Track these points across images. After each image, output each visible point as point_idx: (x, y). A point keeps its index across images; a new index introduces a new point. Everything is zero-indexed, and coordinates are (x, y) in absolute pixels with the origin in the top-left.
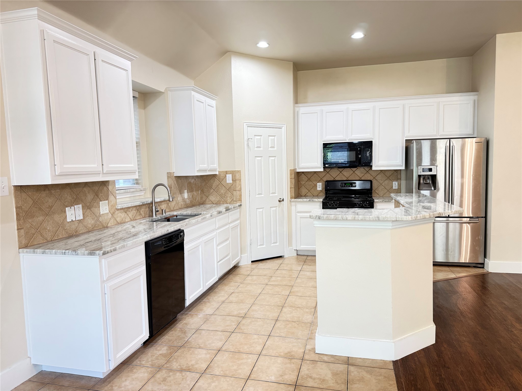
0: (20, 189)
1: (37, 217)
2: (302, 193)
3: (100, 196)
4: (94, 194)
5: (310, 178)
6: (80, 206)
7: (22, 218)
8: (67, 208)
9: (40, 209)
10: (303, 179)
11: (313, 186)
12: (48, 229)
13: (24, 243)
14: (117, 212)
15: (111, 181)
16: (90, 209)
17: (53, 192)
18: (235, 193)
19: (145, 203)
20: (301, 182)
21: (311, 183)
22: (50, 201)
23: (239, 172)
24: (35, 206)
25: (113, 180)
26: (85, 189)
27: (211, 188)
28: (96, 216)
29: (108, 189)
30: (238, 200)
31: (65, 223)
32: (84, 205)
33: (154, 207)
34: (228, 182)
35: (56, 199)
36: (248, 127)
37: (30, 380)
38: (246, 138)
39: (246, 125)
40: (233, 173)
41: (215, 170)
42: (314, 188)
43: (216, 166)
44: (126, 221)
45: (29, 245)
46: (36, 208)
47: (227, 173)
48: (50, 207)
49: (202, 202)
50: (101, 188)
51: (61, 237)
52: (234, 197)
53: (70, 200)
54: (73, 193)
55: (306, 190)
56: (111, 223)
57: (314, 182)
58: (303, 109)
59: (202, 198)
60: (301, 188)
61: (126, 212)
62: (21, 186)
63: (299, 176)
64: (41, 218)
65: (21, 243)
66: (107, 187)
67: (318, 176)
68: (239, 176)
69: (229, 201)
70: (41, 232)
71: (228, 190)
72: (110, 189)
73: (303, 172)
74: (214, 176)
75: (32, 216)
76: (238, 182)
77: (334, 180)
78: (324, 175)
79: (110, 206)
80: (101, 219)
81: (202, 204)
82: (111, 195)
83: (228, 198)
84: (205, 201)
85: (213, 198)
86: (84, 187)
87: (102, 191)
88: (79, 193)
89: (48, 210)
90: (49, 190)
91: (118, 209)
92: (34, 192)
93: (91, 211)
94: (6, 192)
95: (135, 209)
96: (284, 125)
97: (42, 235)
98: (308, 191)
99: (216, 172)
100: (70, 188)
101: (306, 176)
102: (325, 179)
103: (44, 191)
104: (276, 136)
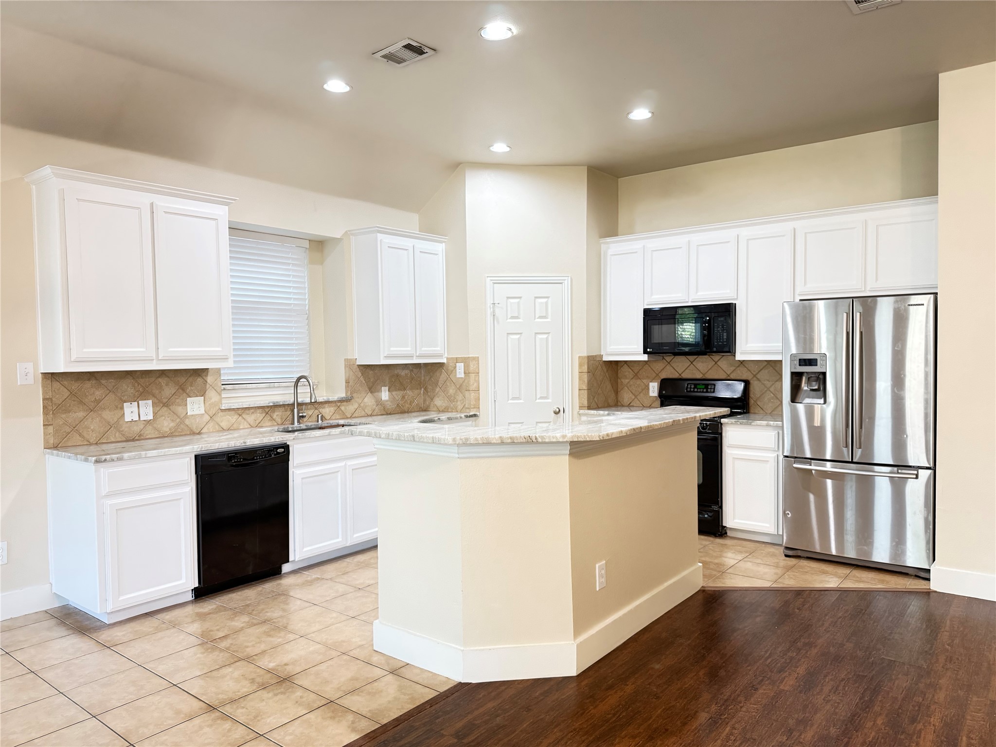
0: (51, 377)
1: (75, 413)
2: (625, 401)
3: (188, 391)
4: (177, 388)
5: (639, 372)
6: (150, 402)
7: (51, 412)
8: (125, 404)
9: (81, 402)
10: (627, 373)
11: (643, 387)
12: (92, 428)
13: (52, 442)
14: (221, 414)
15: (212, 369)
16: (167, 406)
17: (103, 382)
18: (467, 393)
19: (281, 404)
20: (623, 380)
21: (639, 382)
22: (98, 393)
23: (476, 359)
24: (73, 399)
25: (217, 368)
26: (160, 380)
27: (436, 384)
28: (179, 417)
29: (206, 382)
30: (472, 407)
31: (121, 423)
32: (156, 401)
33: (296, 410)
34: (458, 376)
35: (108, 391)
36: (494, 283)
37: (46, 612)
38: (489, 302)
39: (491, 280)
40: (466, 361)
41: (441, 356)
42: (644, 391)
43: (438, 349)
44: (241, 427)
45: (59, 446)
46: (74, 401)
47: (457, 360)
48: (98, 402)
49: (425, 408)
50: (191, 379)
51: (113, 440)
52: (467, 402)
53: (132, 393)
54: (139, 384)
55: (631, 395)
56: (208, 429)
57: (644, 381)
58: (614, 247)
59: (425, 401)
60: (622, 391)
61: (240, 415)
62: (52, 374)
63: (619, 368)
64: (81, 414)
65: (48, 442)
66: (204, 378)
67: (652, 369)
68: (475, 367)
69: (460, 407)
70: (81, 432)
71: (459, 389)
72: (208, 381)
73: (626, 362)
74: (441, 365)
75: (67, 411)
76: (472, 376)
77: (680, 377)
78: (662, 368)
79: (207, 404)
80: (187, 422)
81: (425, 411)
82: (211, 389)
83: (459, 403)
84: (429, 406)
85: (439, 402)
86: (159, 377)
87: (192, 383)
88: (150, 385)
89: (93, 404)
90: (96, 379)
91: (222, 410)
92: (72, 381)
93: (170, 409)
94: (30, 380)
95: (261, 412)
96: (567, 278)
97: (80, 435)
98: (633, 397)
99: (443, 358)
100: (134, 378)
101: (631, 369)
102: (664, 375)
103: (89, 380)
104: (550, 299)
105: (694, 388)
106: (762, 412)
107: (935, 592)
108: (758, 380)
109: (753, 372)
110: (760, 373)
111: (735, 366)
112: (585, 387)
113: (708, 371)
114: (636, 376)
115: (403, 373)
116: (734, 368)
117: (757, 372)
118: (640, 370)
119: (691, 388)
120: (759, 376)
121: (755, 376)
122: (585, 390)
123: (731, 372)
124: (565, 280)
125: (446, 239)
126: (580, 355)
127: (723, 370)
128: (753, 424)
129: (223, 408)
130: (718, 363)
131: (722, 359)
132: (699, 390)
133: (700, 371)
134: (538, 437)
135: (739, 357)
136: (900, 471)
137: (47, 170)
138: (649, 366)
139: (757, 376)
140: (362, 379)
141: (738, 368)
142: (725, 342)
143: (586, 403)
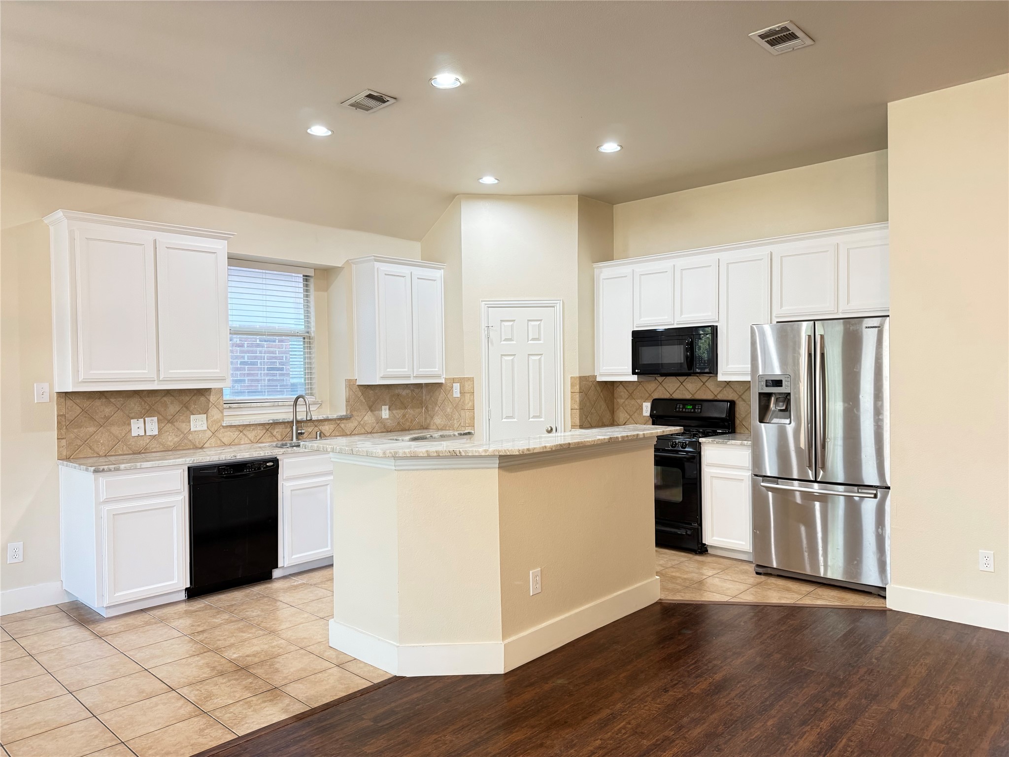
0: (65, 396)
1: (86, 428)
2: (620, 420)
3: (192, 408)
4: (181, 406)
5: (633, 392)
6: (155, 419)
7: (65, 427)
8: (132, 420)
9: (92, 418)
10: (622, 393)
11: (638, 407)
12: (101, 442)
13: (65, 454)
14: (222, 430)
15: (215, 389)
16: (172, 423)
17: (112, 400)
18: (462, 413)
19: (281, 421)
20: (619, 400)
21: (633, 402)
22: (108, 410)
23: (471, 380)
24: (84, 416)
25: (219, 388)
26: (165, 399)
27: (436, 404)
28: (182, 433)
29: (209, 400)
30: (467, 425)
31: (128, 437)
32: (161, 417)
33: (294, 428)
34: (455, 395)
35: (117, 409)
36: (489, 307)
37: (56, 606)
38: (484, 325)
39: (486, 304)
40: (461, 381)
41: (439, 377)
42: (638, 411)
43: (436, 370)
44: (242, 443)
45: (71, 458)
46: (86, 417)
47: (454, 380)
48: (107, 418)
49: (426, 426)
50: (194, 398)
51: (121, 453)
52: (462, 420)
53: (139, 411)
54: (145, 402)
55: (626, 415)
56: (210, 444)
57: (639, 401)
58: (606, 272)
59: (426, 419)
60: (618, 411)
61: (241, 432)
62: (66, 393)
63: (615, 388)
64: (92, 429)
65: (61, 454)
66: (207, 397)
67: (645, 389)
68: (470, 387)
69: (456, 426)
70: (91, 445)
71: (455, 408)
72: (211, 400)
73: (621, 382)
74: (439, 385)
75: (80, 426)
76: (467, 396)
77: (671, 397)
78: (654, 389)
79: (209, 421)
80: (190, 437)
81: (426, 429)
82: (213, 408)
83: (455, 421)
84: (429, 425)
85: (438, 420)
86: (164, 396)
87: (196, 402)
88: (156, 403)
89: (102, 420)
90: (106, 398)
91: (223, 427)
92: (84, 399)
93: (174, 426)
94: (46, 398)
95: (261, 429)
96: (559, 301)
97: (90, 448)
98: (629, 417)
99: (441, 379)
100: (141, 397)
101: (626, 390)
102: (656, 396)
103: (99, 398)
104: (542, 321)
105: (683, 408)
106: (747, 432)
107: (891, 610)
108: (744, 400)
109: (738, 393)
110: (745, 394)
111: (721, 387)
112: (577, 407)
113: (697, 392)
114: (631, 396)
115: (404, 393)
116: (721, 389)
117: (742, 392)
118: (634, 390)
119: (679, 408)
120: (744, 397)
121: (740, 396)
122: (577, 409)
123: (718, 392)
124: (557, 303)
125: (444, 265)
126: (573, 376)
127: (711, 391)
128: (728, 443)
129: (224, 425)
130: (706, 384)
131: (710, 380)
132: (687, 410)
133: (689, 392)
134: (461, 451)
135: (721, 377)
136: (860, 491)
137: (59, 214)
138: (643, 387)
139: (742, 397)
140: (362, 398)
141: (724, 389)
142: (706, 363)
143: (578, 422)
